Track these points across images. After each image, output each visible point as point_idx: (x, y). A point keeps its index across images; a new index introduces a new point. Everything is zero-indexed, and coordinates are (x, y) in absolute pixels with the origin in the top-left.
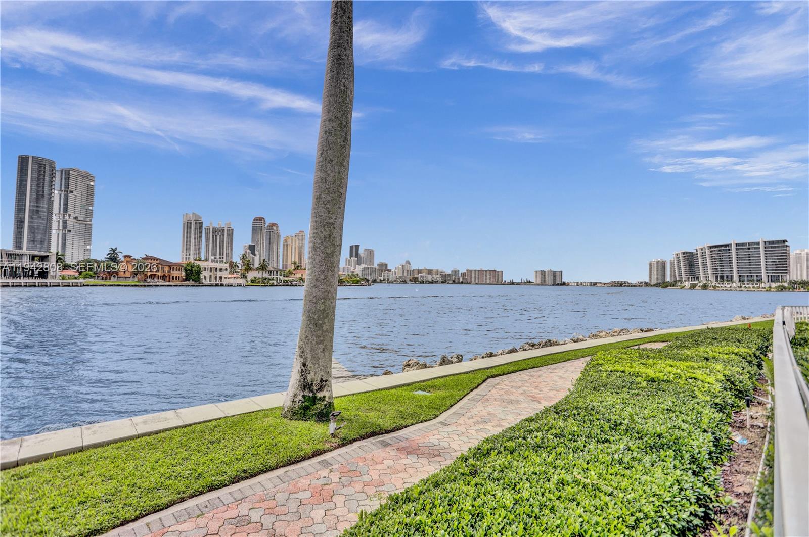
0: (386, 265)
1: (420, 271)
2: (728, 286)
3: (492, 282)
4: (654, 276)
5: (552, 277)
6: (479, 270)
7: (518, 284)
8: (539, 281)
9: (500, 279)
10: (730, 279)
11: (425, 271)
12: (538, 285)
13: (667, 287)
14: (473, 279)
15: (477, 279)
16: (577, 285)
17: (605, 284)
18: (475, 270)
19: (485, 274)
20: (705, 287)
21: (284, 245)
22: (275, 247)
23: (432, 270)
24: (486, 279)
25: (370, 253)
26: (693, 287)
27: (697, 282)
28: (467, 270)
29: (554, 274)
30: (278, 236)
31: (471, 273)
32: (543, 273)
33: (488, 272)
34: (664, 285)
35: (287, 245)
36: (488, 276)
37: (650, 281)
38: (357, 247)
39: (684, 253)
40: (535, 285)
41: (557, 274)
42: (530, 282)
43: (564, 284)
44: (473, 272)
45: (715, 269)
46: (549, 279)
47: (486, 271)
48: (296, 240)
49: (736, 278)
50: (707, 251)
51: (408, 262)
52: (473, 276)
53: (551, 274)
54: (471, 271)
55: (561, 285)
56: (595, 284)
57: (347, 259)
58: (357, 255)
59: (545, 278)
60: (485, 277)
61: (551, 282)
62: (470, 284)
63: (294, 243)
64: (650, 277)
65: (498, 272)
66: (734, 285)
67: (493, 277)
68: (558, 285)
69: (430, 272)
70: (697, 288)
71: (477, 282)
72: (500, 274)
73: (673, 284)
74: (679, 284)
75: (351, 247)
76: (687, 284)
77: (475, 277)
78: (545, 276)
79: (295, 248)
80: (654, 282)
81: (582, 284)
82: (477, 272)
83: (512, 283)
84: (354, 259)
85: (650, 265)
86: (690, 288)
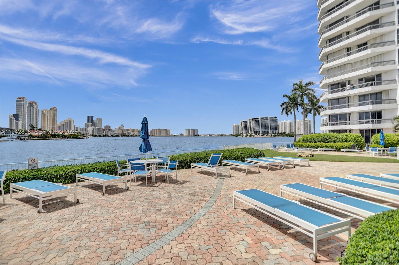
0: (110, 127)
1: (128, 130)
2: (258, 135)
3: (165, 135)
4: (235, 131)
5: (193, 133)
6: (158, 129)
7: (177, 136)
8: (187, 134)
9: (169, 134)
10: (259, 133)
11: (130, 130)
12: (187, 136)
13: (238, 136)
14: (155, 134)
15: (157, 134)
16: (204, 136)
17: (215, 135)
18: (156, 129)
19: (161, 131)
20: (250, 136)
21: (42, 115)
22: (35, 116)
23: (134, 129)
24: (162, 134)
25: (100, 120)
26: (247, 136)
27: (248, 134)
28: (152, 129)
29: (194, 131)
30: (37, 110)
31: (155, 131)
32: (189, 130)
33: (163, 130)
34: (237, 135)
35: (44, 115)
36: (163, 132)
37: (233, 133)
38: (92, 117)
39: (244, 122)
40: (185, 136)
41: (195, 131)
42: (183, 135)
43: (198, 135)
44: (156, 130)
45: (254, 128)
46: (191, 133)
47: (162, 130)
48: (50, 112)
49: (261, 132)
50: (251, 120)
51: (122, 125)
52: (156, 132)
53: (192, 131)
54: (154, 130)
55: (197, 136)
56: (211, 135)
57: (85, 124)
58: (92, 121)
59: (190, 133)
60: (161, 133)
61: (192, 135)
62: (154, 136)
63: (49, 114)
64: (233, 132)
65: (168, 130)
66: (260, 135)
67: (165, 132)
68: (195, 136)
69: (133, 130)
70: (248, 136)
71: (157, 135)
72: (169, 131)
73: (240, 135)
74: (242, 135)
75: (88, 117)
76: (245, 135)
77: (157, 133)
78: (190, 132)
79: (50, 117)
80: (235, 134)
81: (206, 135)
82: (157, 130)
83: (175, 136)
84: (90, 123)
85: (233, 127)
86: (245, 137)
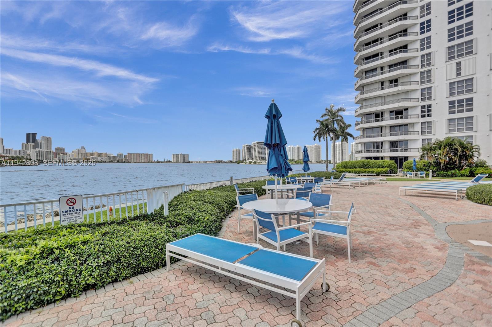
0: (64, 150)
1: (92, 154)
2: (264, 162)
3: (145, 162)
4: (235, 157)
5: (182, 158)
6: (136, 154)
7: (162, 162)
8: (175, 161)
9: (151, 160)
10: (265, 159)
11: (96, 154)
12: (175, 163)
13: (239, 163)
14: (132, 160)
15: (135, 159)
16: (197, 163)
17: (211, 162)
18: (134, 154)
19: (140, 156)
20: (255, 163)
23: (102, 153)
24: (141, 160)
25: (48, 140)
26: (250, 163)
27: (252, 160)
28: (128, 154)
29: (184, 156)
31: (131, 156)
32: (177, 156)
33: (143, 155)
34: (238, 162)
36: (143, 158)
37: (233, 160)
38: (34, 135)
39: (247, 146)
40: (172, 163)
41: (186, 156)
42: (170, 161)
43: (189, 162)
44: (132, 155)
45: (259, 154)
46: (181, 159)
47: (141, 154)
50: (256, 145)
51: (83, 148)
52: (132, 157)
53: (182, 156)
55: (188, 162)
56: (206, 162)
57: (23, 144)
58: (34, 141)
59: (178, 159)
60: (140, 158)
61: (182, 161)
62: (130, 162)
64: (233, 158)
65: (149, 155)
67: (146, 158)
68: (186, 162)
69: (100, 155)
70: (252, 163)
71: (135, 161)
72: (151, 156)
73: (242, 162)
74: (245, 161)
75: (28, 135)
76: (248, 161)
77: (134, 158)
78: (178, 157)
80: (235, 161)
81: (199, 162)
82: (135, 155)
83: (159, 162)
84: (31, 144)
85: (233, 152)
86: (249, 164)
